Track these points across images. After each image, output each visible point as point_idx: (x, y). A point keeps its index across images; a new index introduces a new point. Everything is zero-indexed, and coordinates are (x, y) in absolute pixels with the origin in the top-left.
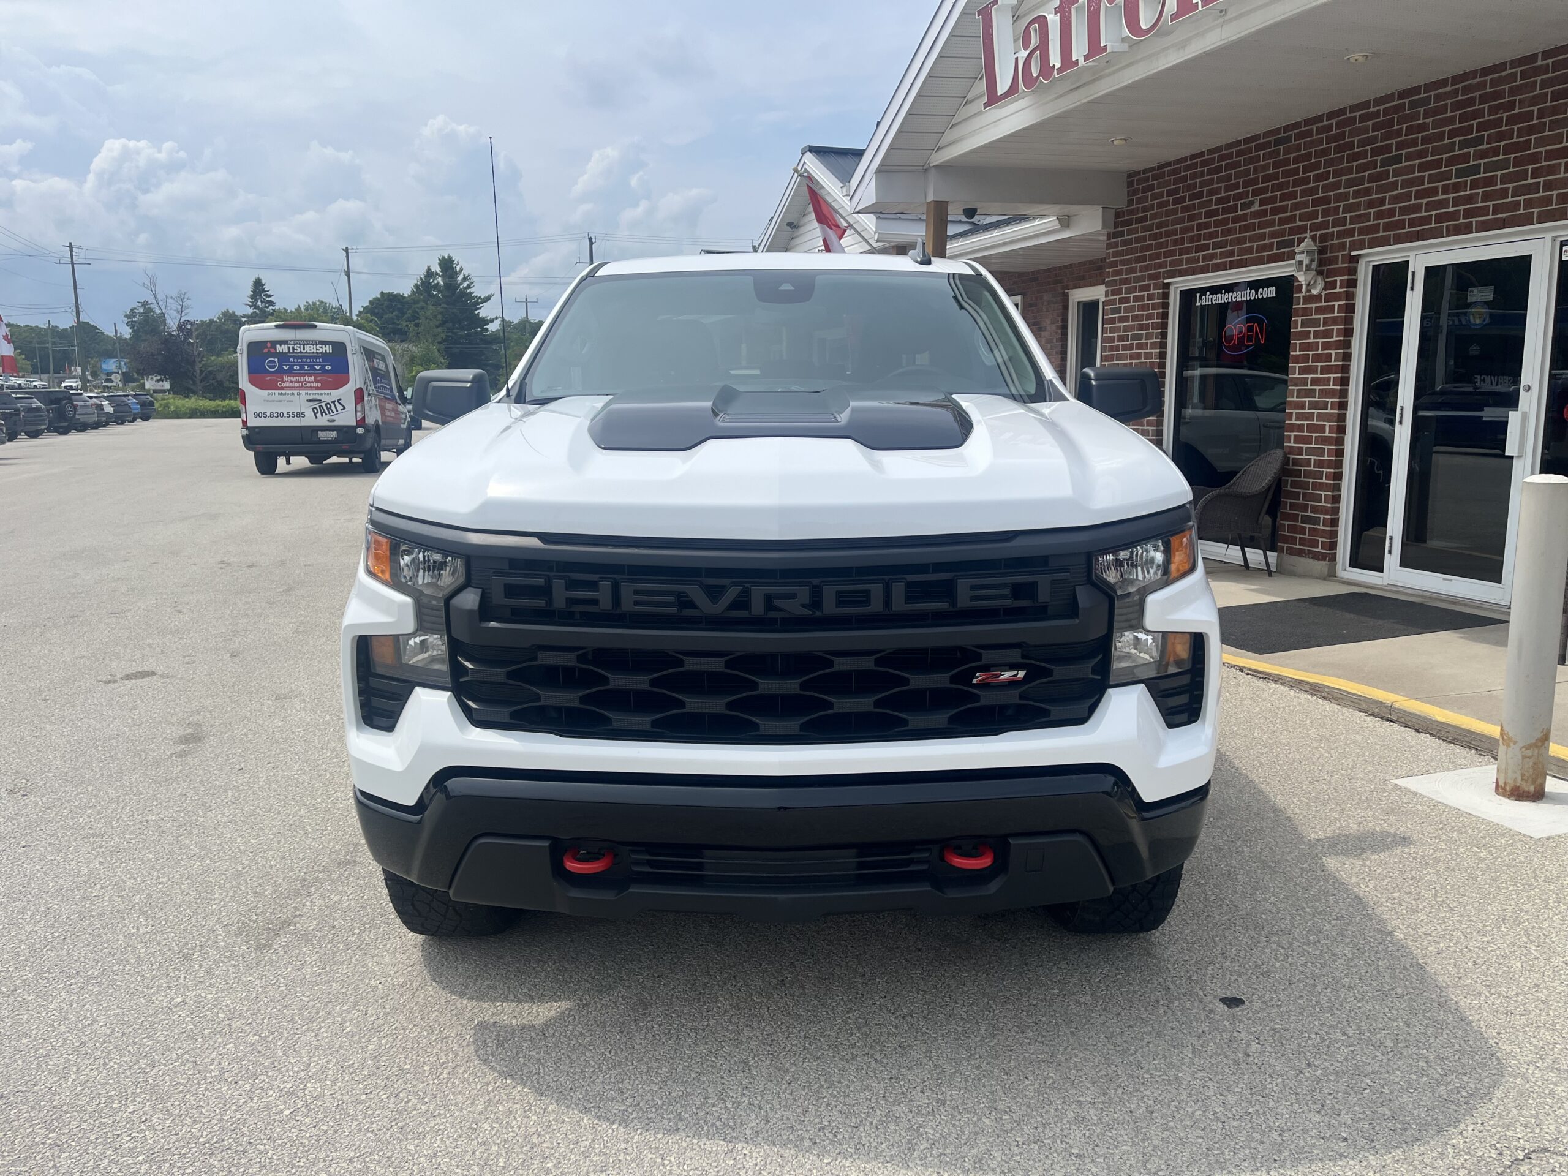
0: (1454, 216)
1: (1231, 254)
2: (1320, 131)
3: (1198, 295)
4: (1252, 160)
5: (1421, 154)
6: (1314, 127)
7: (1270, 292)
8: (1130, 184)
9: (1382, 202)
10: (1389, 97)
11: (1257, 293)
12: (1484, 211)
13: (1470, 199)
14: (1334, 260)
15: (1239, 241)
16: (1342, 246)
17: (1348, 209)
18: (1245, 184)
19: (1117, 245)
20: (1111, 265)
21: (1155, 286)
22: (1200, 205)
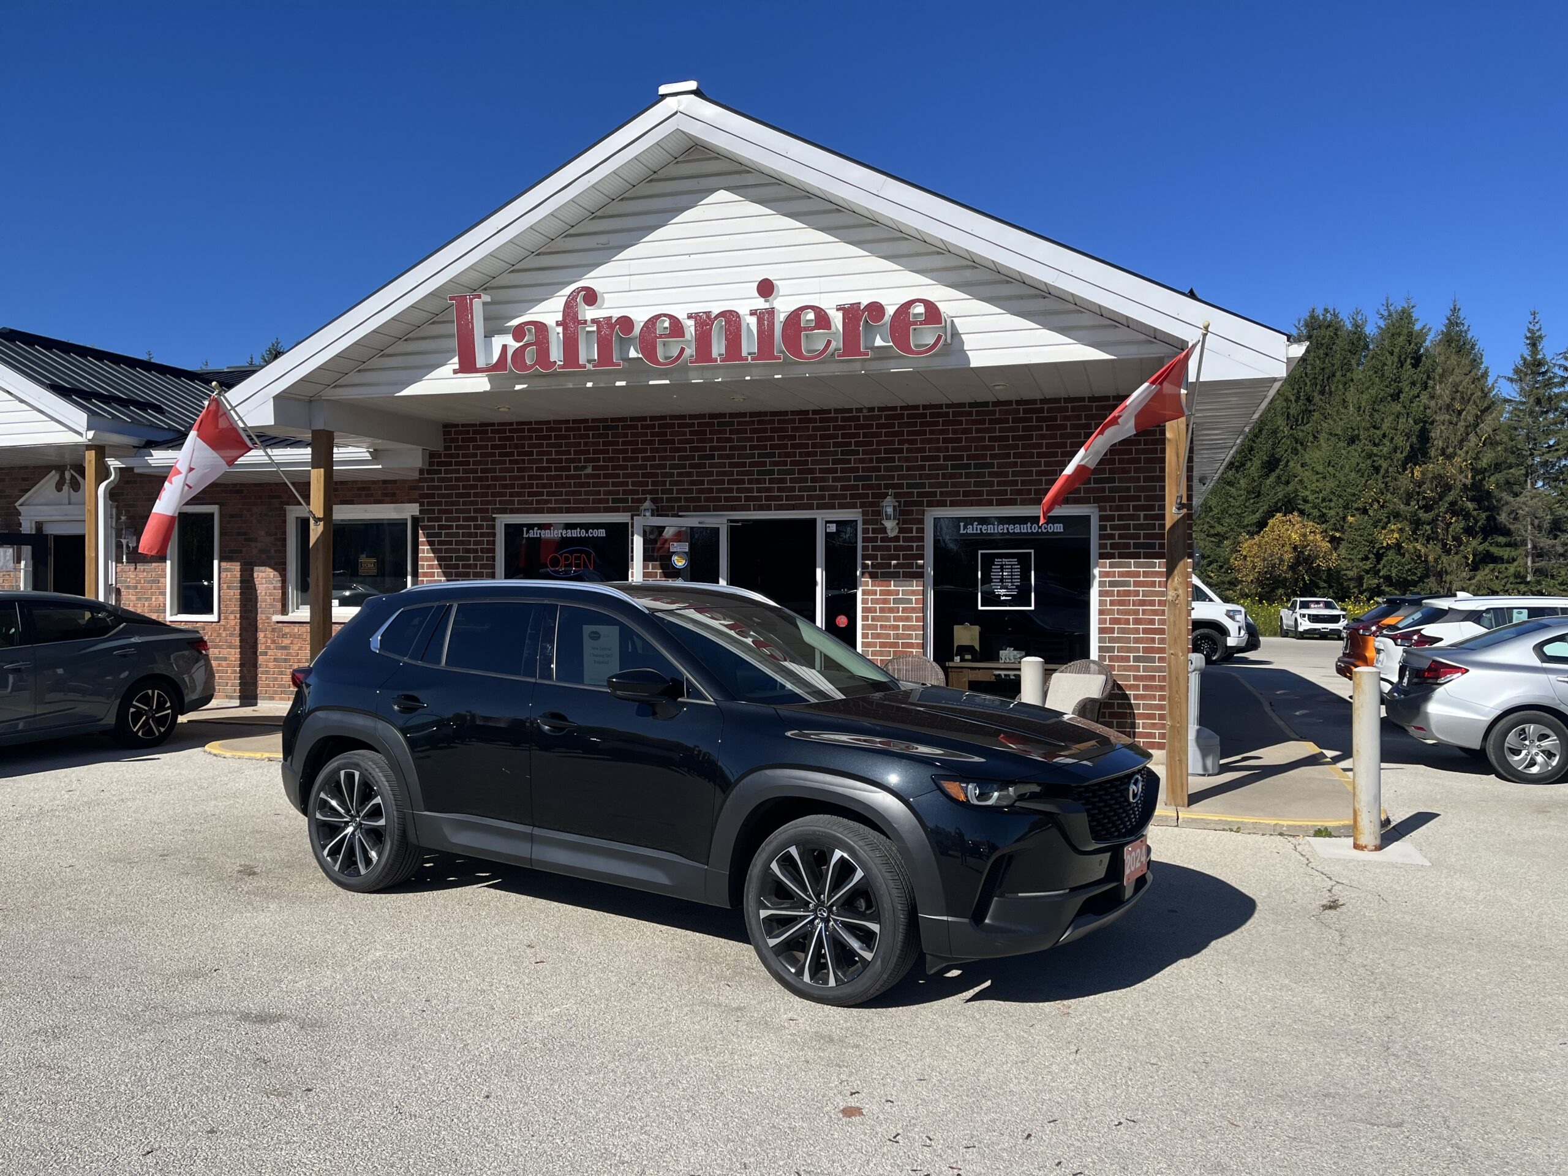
0: (759, 499)
1: (568, 501)
2: (643, 427)
3: (525, 529)
4: (581, 437)
5: (729, 457)
6: (639, 424)
7: (602, 533)
8: (447, 433)
9: (702, 482)
10: (703, 416)
11: (587, 532)
12: (780, 498)
13: (769, 490)
15: (574, 493)
16: (672, 508)
17: (672, 483)
18: (576, 452)
19: (433, 480)
20: (427, 496)
21: (483, 519)
22: (530, 461)
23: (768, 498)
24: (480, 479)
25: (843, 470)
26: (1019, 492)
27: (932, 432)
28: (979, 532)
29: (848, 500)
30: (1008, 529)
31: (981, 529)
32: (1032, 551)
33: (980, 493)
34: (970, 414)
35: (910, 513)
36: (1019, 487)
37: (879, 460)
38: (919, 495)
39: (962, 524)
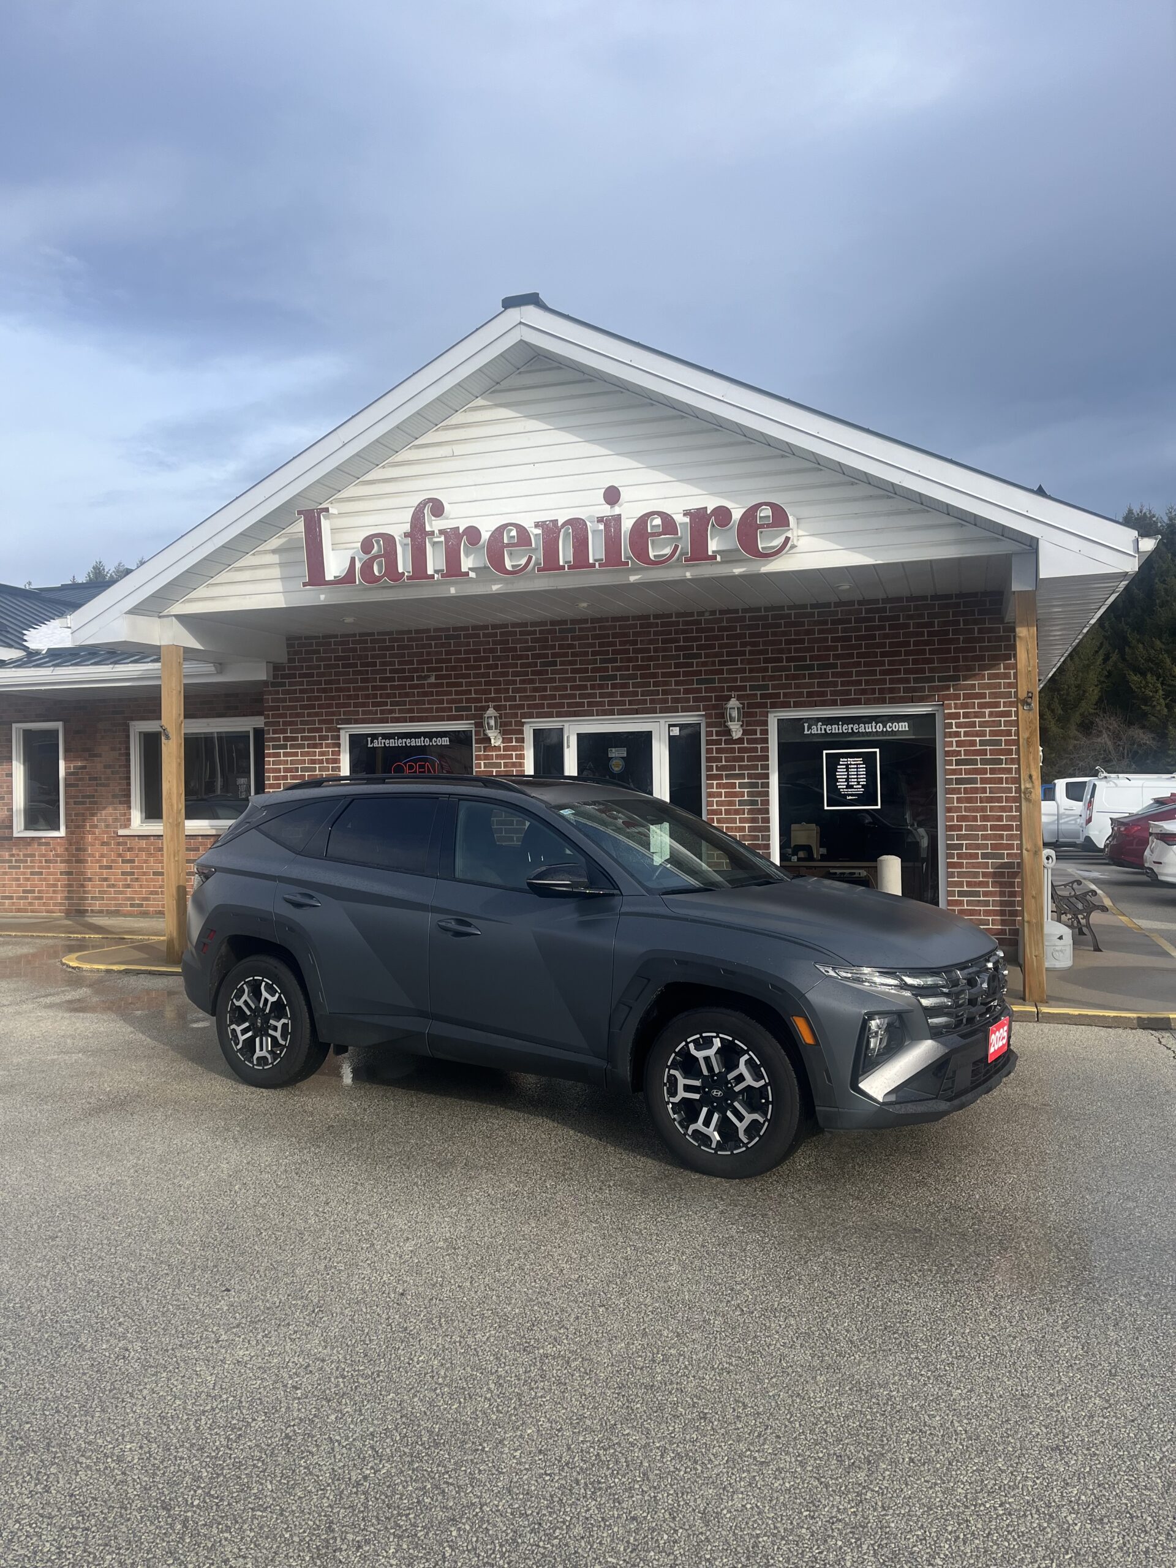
0: (602, 704)
1: (411, 711)
2: (485, 635)
3: (369, 739)
4: (424, 646)
5: (571, 663)
6: (481, 632)
7: (446, 741)
8: (289, 646)
9: (545, 689)
10: (545, 623)
11: (431, 741)
12: (623, 703)
13: (611, 695)
14: (510, 724)
15: (417, 703)
16: (516, 715)
17: (515, 691)
18: (419, 662)
19: (277, 693)
20: (272, 708)
21: (328, 730)
22: (374, 672)
23: (611, 703)
24: (324, 691)
25: (686, 674)
26: (864, 692)
27: (774, 634)
28: (823, 732)
29: (691, 704)
30: (852, 729)
31: (825, 729)
32: (877, 750)
33: (824, 694)
34: (812, 615)
35: (754, 715)
36: (863, 687)
37: (722, 663)
38: (763, 696)
39: (806, 725)
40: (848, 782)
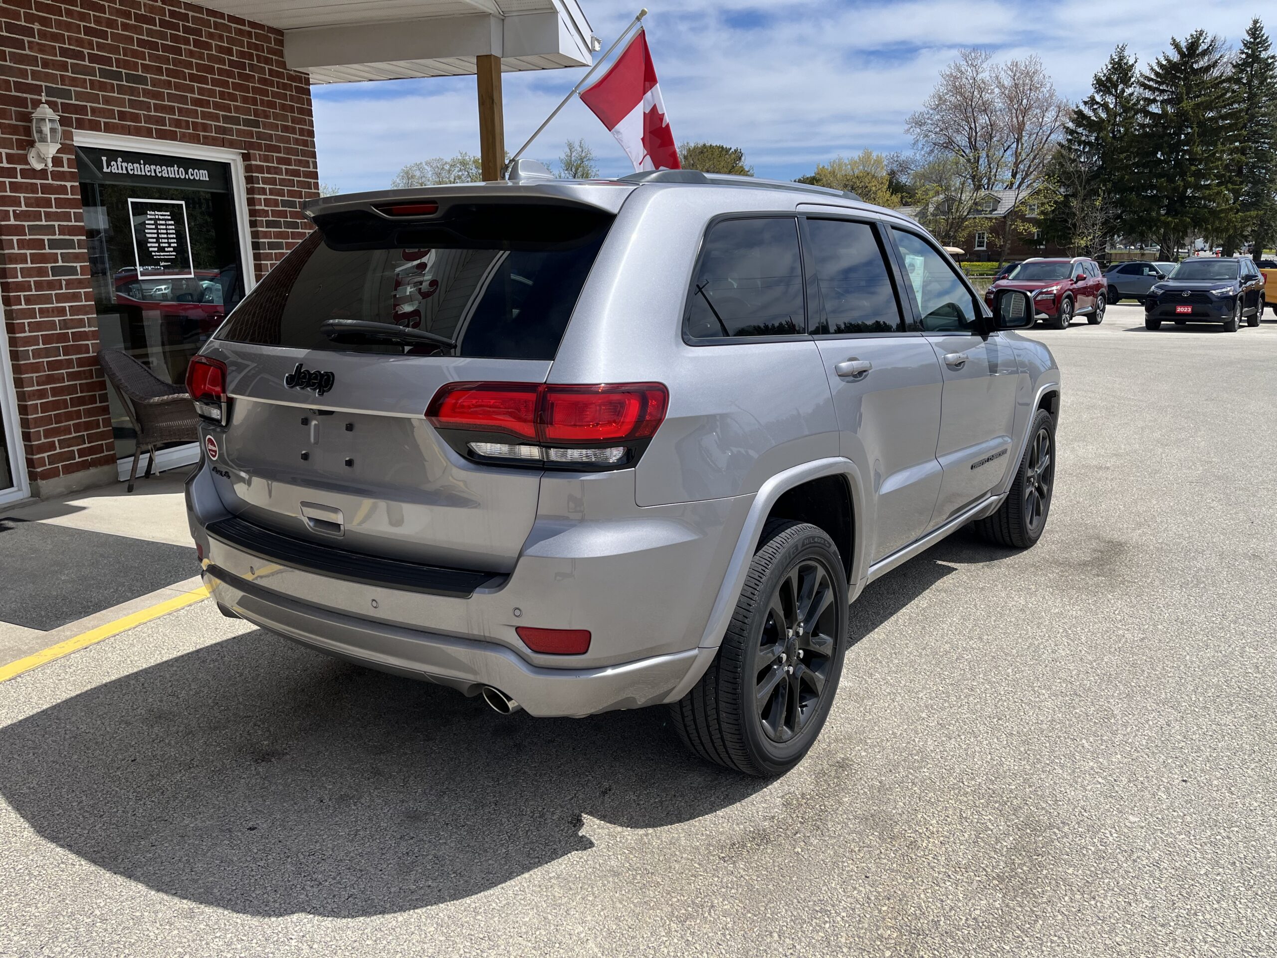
26: (178, 124)
28: (125, 172)
30: (155, 171)
31: (126, 168)
32: (183, 203)
33: (135, 118)
36: (176, 117)
38: (65, 108)
39: (104, 159)
40: (159, 245)
